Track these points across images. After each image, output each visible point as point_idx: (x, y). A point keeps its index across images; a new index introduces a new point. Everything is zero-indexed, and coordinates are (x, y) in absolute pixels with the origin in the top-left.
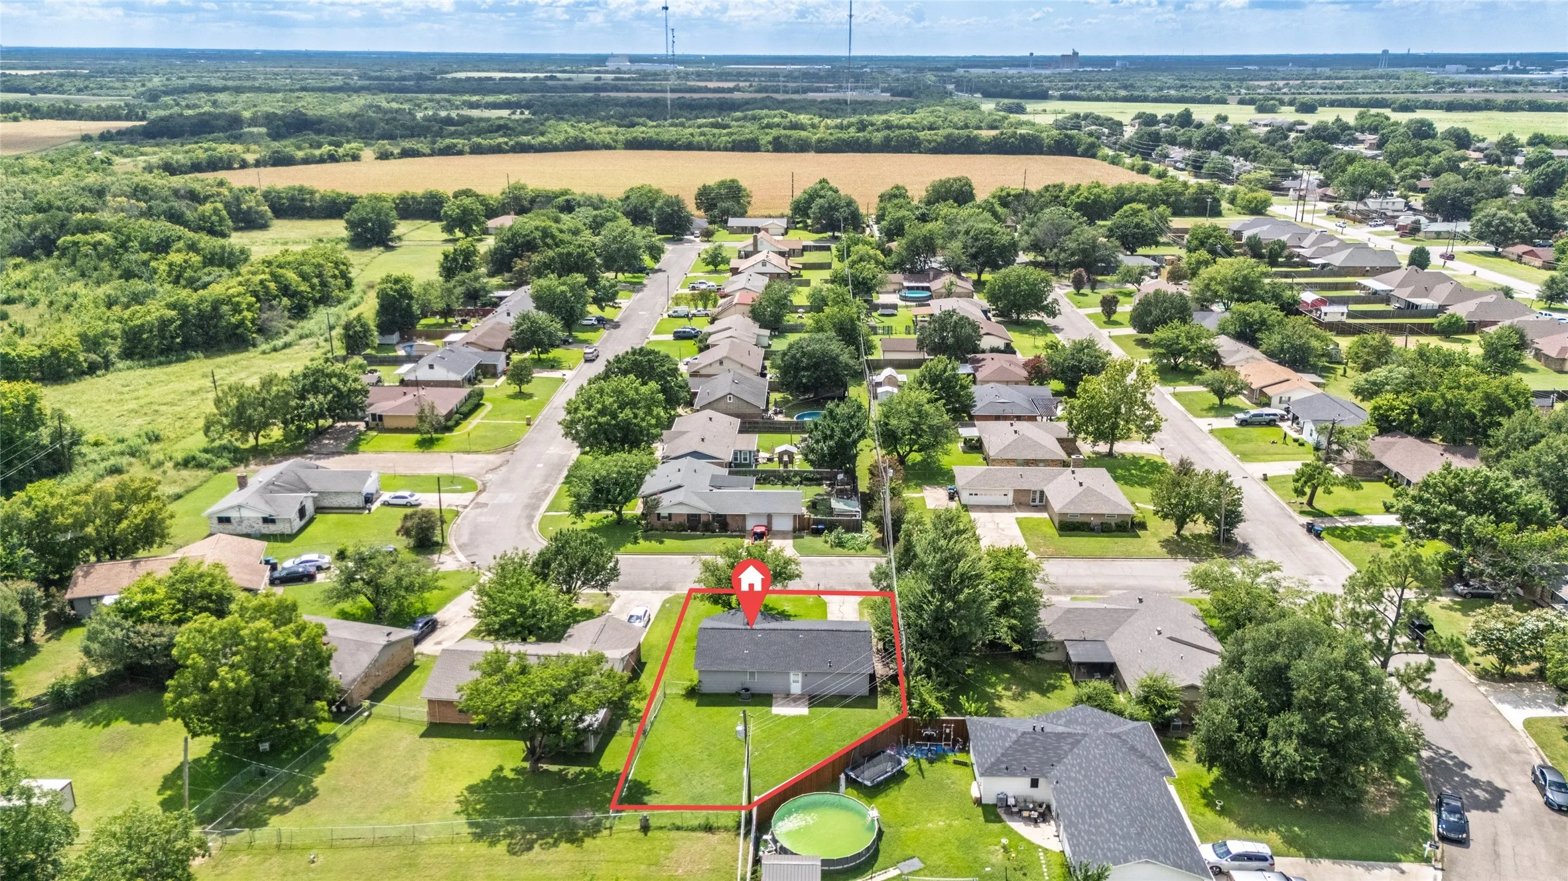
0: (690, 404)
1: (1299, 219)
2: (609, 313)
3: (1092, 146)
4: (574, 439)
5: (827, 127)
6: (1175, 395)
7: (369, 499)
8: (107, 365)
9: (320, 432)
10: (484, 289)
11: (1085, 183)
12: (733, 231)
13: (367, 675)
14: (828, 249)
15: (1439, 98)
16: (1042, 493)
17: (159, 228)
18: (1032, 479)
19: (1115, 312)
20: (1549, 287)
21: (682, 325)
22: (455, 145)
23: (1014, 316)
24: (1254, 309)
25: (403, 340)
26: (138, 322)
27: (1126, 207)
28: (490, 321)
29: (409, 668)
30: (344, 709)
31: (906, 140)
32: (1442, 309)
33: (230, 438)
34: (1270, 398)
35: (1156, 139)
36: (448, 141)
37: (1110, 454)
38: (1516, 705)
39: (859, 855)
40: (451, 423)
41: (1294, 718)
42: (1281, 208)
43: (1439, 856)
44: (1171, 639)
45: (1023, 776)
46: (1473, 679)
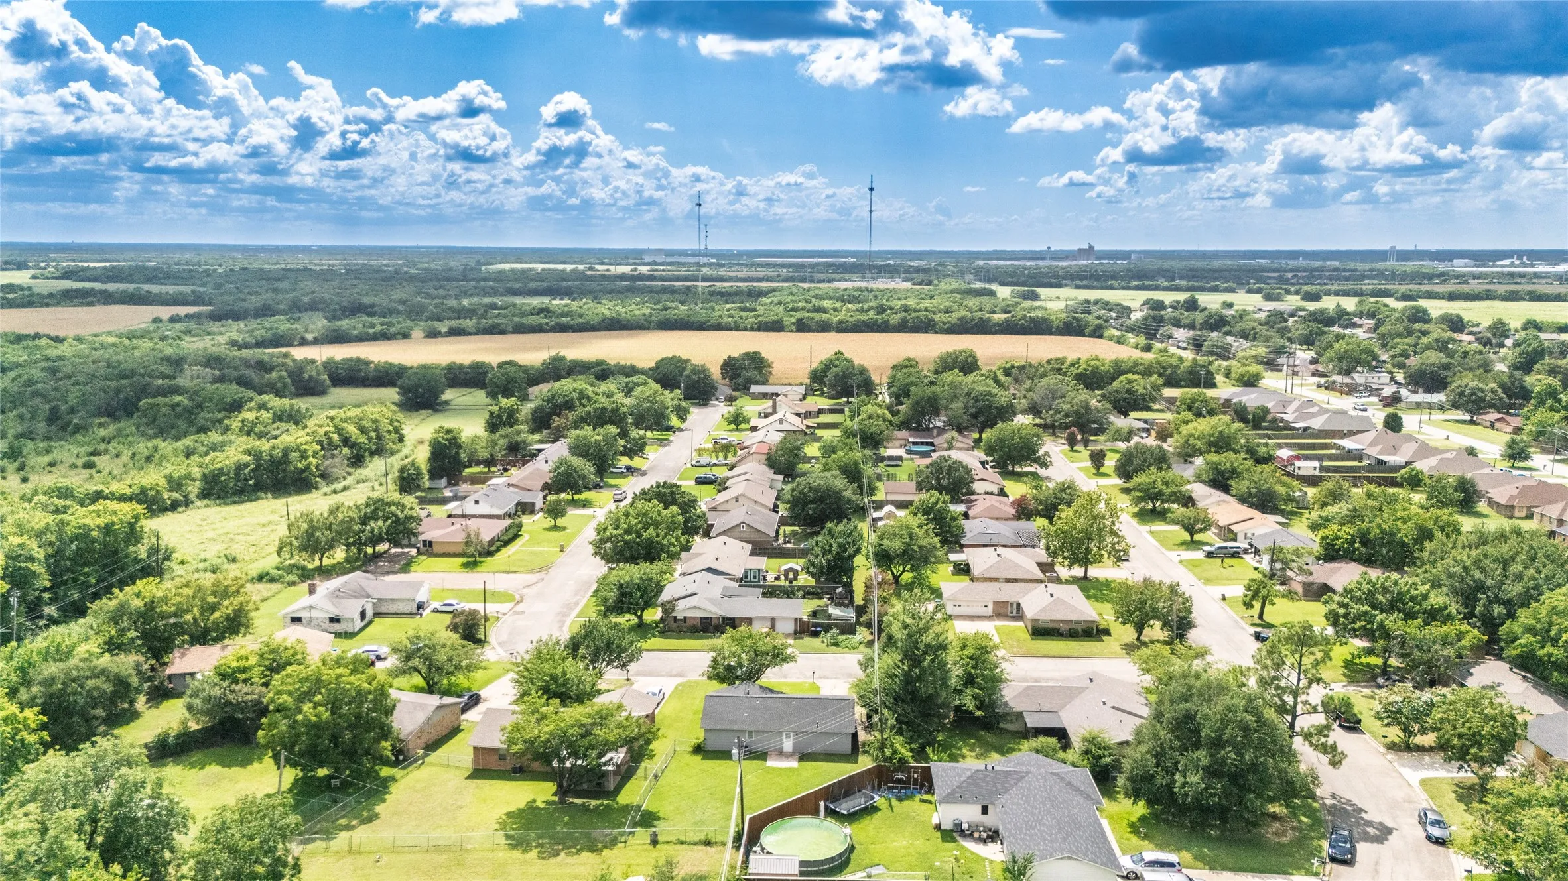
0: (707, 534)
1: (1289, 391)
2: (637, 462)
3: (1099, 327)
4: (602, 558)
5: (848, 310)
6: (1151, 532)
7: (420, 606)
8: (187, 503)
9: (377, 556)
10: (524, 441)
11: (1084, 358)
12: (755, 397)
13: (421, 730)
14: (842, 411)
15: (1441, 289)
16: (1019, 604)
17: (232, 391)
18: (1009, 593)
19: (1103, 465)
20: (1510, 447)
21: (702, 472)
22: (499, 325)
23: (1010, 468)
24: (1226, 459)
25: (449, 484)
26: (218, 466)
27: (1121, 378)
28: (530, 467)
29: (455, 731)
30: (401, 758)
31: (922, 322)
32: (1408, 463)
33: (300, 559)
34: (1236, 535)
35: (1161, 320)
36: (491, 321)
37: (1085, 578)
38: (1416, 768)
39: (832, 859)
40: (493, 548)
41: (1202, 756)
42: (1271, 381)
43: (1327, 872)
44: (1114, 708)
45: (974, 803)
46: (1382, 750)
